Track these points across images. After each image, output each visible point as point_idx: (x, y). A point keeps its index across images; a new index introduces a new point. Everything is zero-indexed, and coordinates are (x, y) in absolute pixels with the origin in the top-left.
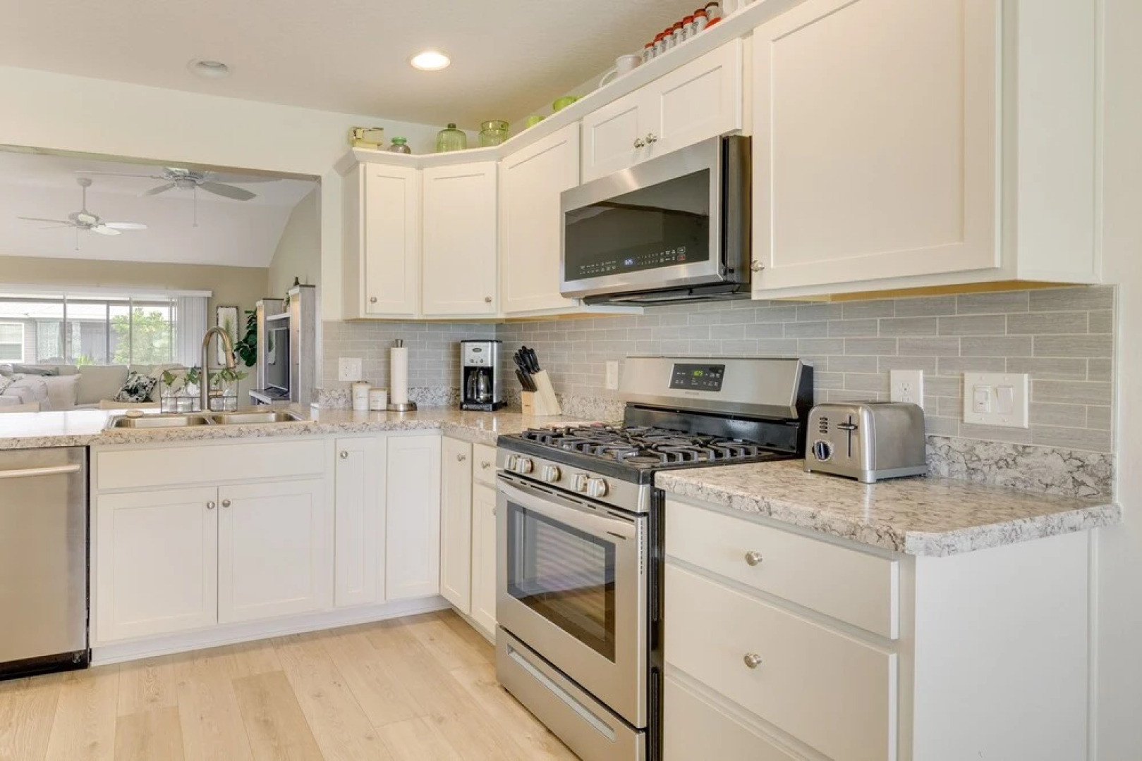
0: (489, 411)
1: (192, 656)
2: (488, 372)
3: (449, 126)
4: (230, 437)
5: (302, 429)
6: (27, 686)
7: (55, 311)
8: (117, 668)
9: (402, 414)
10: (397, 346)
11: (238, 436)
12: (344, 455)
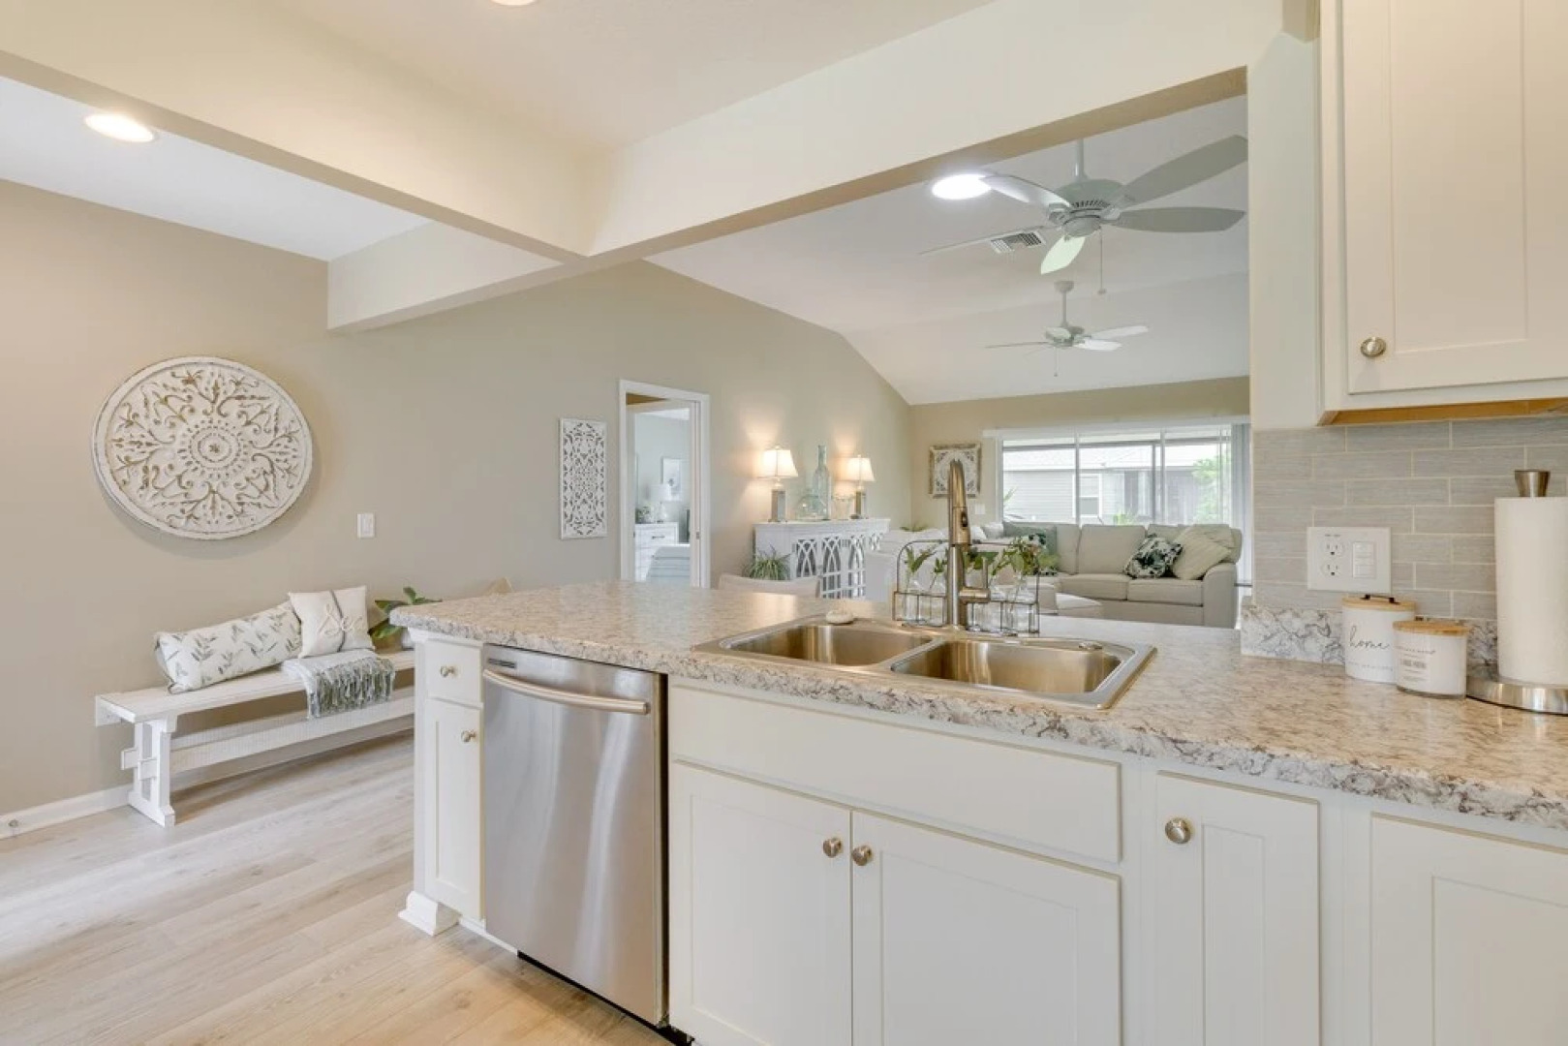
9: (1539, 722)
10: (1524, 493)
12: (1180, 833)
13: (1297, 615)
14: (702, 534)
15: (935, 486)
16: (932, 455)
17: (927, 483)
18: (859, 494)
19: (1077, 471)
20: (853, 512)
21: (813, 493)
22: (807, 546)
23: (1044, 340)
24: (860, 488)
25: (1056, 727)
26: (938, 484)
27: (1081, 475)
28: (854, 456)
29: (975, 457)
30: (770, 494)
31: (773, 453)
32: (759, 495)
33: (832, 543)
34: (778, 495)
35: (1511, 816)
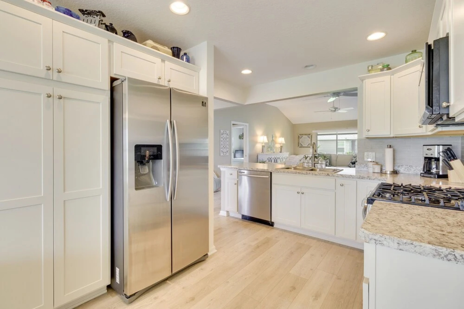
0: (435, 178)
1: (295, 234)
2: (437, 159)
3: (412, 51)
4: (304, 174)
5: (327, 174)
6: (260, 225)
7: (334, 137)
8: (277, 229)
9: (389, 175)
10: (388, 148)
11: (306, 174)
12: (342, 185)
13: (363, 164)
14: (247, 156)
15: (300, 145)
16: (299, 137)
17: (297, 144)
18: (281, 146)
19: (337, 140)
20: (280, 151)
21: (271, 146)
22: (270, 159)
23: (329, 110)
24: (282, 145)
25: (328, 175)
26: (300, 144)
27: (338, 141)
28: (280, 137)
29: (310, 137)
30: (261, 147)
31: (262, 137)
32: (259, 147)
33: (276, 158)
34: (263, 147)
35: (374, 180)
